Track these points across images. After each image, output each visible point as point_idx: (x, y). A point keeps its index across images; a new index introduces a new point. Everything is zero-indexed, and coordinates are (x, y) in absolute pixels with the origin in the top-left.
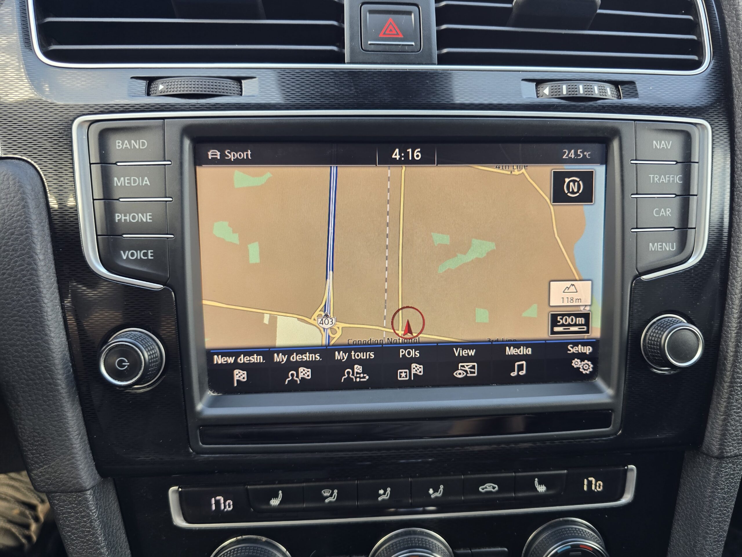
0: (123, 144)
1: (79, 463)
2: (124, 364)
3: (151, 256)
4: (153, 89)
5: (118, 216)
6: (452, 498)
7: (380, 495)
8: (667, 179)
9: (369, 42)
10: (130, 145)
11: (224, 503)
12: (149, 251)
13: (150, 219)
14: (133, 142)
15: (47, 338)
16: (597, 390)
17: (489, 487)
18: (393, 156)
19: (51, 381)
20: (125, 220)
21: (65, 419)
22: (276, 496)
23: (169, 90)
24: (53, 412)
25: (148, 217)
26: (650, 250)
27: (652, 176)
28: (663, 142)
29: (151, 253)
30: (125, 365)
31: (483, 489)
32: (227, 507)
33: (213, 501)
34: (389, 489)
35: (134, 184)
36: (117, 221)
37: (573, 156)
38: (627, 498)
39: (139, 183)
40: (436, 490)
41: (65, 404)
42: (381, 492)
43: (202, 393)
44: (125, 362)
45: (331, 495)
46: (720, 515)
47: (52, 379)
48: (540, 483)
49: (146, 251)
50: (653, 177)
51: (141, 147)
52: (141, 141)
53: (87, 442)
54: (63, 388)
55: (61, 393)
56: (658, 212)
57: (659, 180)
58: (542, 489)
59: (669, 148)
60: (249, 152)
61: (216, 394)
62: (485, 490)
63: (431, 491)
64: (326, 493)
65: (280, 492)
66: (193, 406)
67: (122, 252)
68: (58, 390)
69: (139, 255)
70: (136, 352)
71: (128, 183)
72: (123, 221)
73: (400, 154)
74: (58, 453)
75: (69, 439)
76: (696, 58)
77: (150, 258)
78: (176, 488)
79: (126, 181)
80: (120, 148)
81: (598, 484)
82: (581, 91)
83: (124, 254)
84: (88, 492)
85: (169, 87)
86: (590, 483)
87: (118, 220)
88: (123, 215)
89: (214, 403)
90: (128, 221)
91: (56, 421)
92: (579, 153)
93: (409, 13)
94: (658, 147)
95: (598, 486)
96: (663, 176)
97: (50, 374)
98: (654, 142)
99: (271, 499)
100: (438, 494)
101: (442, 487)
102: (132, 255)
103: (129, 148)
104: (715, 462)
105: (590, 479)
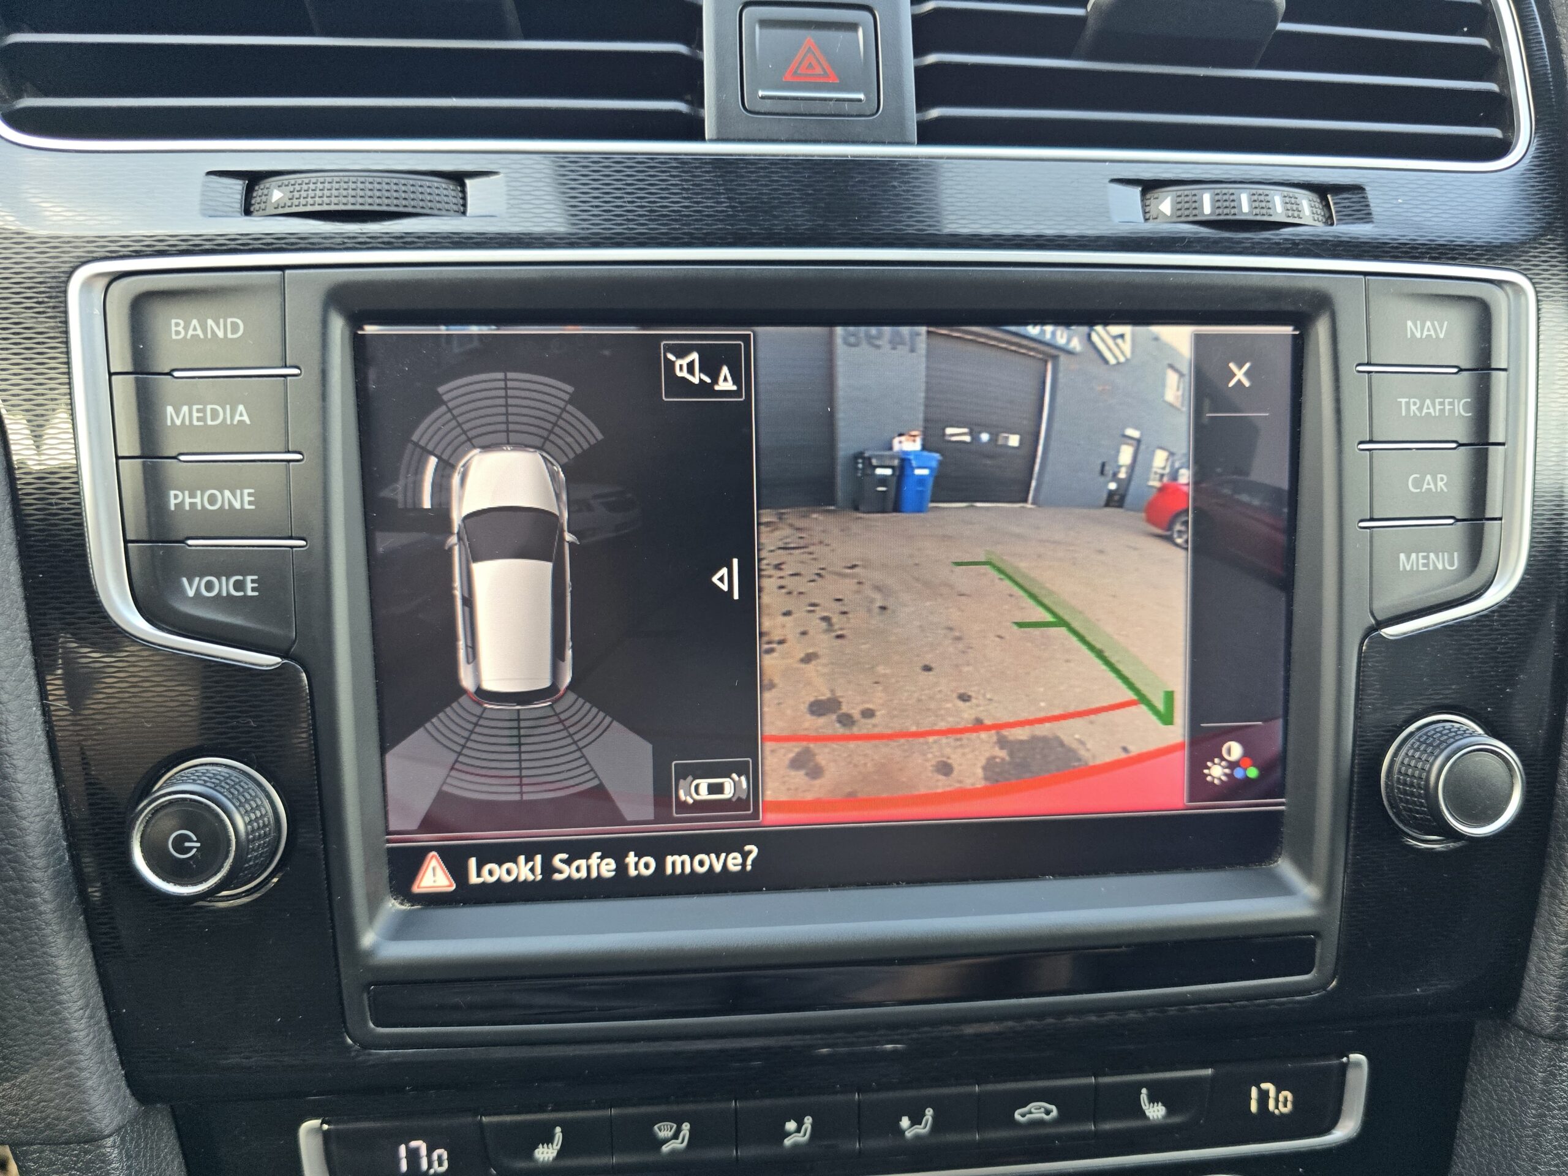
0: (186, 328)
1: (85, 1074)
2: (187, 844)
3: (253, 589)
4: (258, 200)
5: (176, 497)
6: (952, 1137)
7: (788, 1134)
8: (1438, 407)
9: (761, 93)
10: (205, 331)
11: (429, 1155)
12: (249, 578)
13: (250, 503)
14: (210, 322)
15: (7, 784)
17: (1037, 1111)
19: (17, 885)
20: (192, 505)
21: (52, 972)
22: (549, 1140)
23: (296, 202)
24: (22, 958)
25: (247, 499)
26: (1401, 569)
27: (1404, 400)
28: (1428, 324)
29: (253, 581)
30: (191, 848)
31: (1023, 1115)
32: (436, 1164)
33: (402, 1150)
34: (808, 1121)
35: (212, 420)
36: (172, 508)
38: (1346, 1129)
39: (225, 419)
40: (916, 1121)
41: (50, 939)
42: (791, 1126)
43: (374, 905)
44: (191, 840)
45: (676, 1136)
46: (1557, 1166)
47: (20, 879)
48: (1152, 1099)
49: (240, 578)
50: (1408, 404)
51: (230, 336)
52: (229, 320)
53: (104, 1023)
54: (46, 902)
55: (41, 913)
56: (1418, 483)
57: (1420, 409)
58: (1156, 1112)
59: (1442, 336)
61: (407, 907)
62: (1028, 1116)
63: (905, 1122)
64: (663, 1131)
65: (558, 1130)
66: (352, 935)
67: (185, 580)
68: (34, 906)
69: (225, 586)
70: (217, 815)
71: (199, 419)
72: (187, 507)
74: (34, 1054)
75: (63, 1021)
76: (1496, 133)
77: (250, 593)
78: (315, 1123)
79: (195, 415)
80: (180, 337)
81: (1281, 1098)
82: (1245, 208)
83: (191, 584)
84: (109, 1142)
85: (296, 195)
86: (1264, 1096)
87: (176, 504)
88: (187, 493)
89: (402, 930)
90: (199, 507)
91: (31, 978)
93: (853, 27)
94: (1418, 335)
95: (1281, 1102)
96: (1428, 402)
97: (13, 869)
98: (1409, 323)
99: (536, 1147)
100: (922, 1129)
101: (929, 1112)
102: (209, 586)
103: (202, 336)
104: (1547, 1049)
105: (1264, 1086)
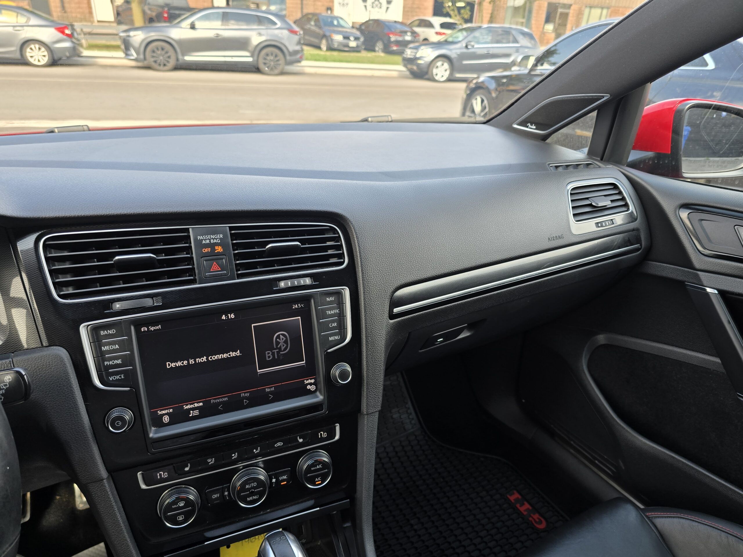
0: (104, 333)
1: (101, 468)
2: (119, 423)
3: (123, 377)
4: (114, 307)
5: (106, 363)
6: (264, 452)
7: (233, 456)
8: (334, 312)
9: (207, 274)
10: (108, 332)
11: (164, 474)
12: (122, 375)
13: (121, 362)
15: (82, 419)
16: (317, 397)
17: (279, 444)
18: (222, 318)
19: (86, 436)
20: (109, 364)
21: (94, 451)
22: (187, 466)
23: (122, 307)
24: (88, 449)
25: (120, 361)
26: (330, 340)
27: (327, 312)
28: (331, 298)
29: (123, 375)
30: (120, 424)
31: (277, 445)
32: (165, 476)
33: (158, 474)
34: (236, 453)
35: (111, 348)
36: (106, 365)
37: (297, 307)
38: (337, 437)
39: (114, 348)
40: (257, 450)
41: (92, 445)
42: (233, 455)
43: (150, 428)
44: (120, 423)
45: (212, 461)
46: (371, 437)
47: (86, 435)
48: (300, 438)
49: (120, 375)
50: (328, 312)
51: (113, 333)
52: (112, 330)
53: (102, 459)
55: (90, 441)
56: (331, 325)
57: (330, 313)
58: (301, 440)
59: (333, 299)
60: (160, 326)
61: (156, 428)
62: (277, 446)
63: (255, 451)
64: (209, 461)
65: (189, 464)
66: (148, 435)
67: (110, 377)
68: (89, 440)
69: (118, 377)
70: (124, 417)
71: (109, 348)
72: (108, 364)
73: (225, 317)
74: (91, 466)
75: (96, 459)
76: (342, 260)
77: (122, 378)
78: (141, 472)
79: (108, 348)
80: (103, 334)
81: (325, 434)
82: (296, 284)
83: (111, 378)
84: (105, 480)
85: (122, 306)
86: (321, 434)
88: (108, 362)
89: (156, 432)
90: (111, 364)
91: (90, 452)
92: (299, 305)
93: (222, 259)
94: (329, 300)
95: (324, 435)
96: (332, 311)
97: (85, 434)
98: (327, 298)
99: (185, 468)
100: (258, 451)
101: (259, 448)
102: (114, 378)
103: (107, 334)
104: (366, 416)
105: (321, 433)
